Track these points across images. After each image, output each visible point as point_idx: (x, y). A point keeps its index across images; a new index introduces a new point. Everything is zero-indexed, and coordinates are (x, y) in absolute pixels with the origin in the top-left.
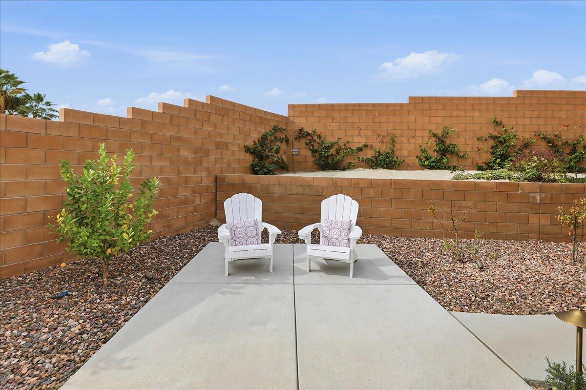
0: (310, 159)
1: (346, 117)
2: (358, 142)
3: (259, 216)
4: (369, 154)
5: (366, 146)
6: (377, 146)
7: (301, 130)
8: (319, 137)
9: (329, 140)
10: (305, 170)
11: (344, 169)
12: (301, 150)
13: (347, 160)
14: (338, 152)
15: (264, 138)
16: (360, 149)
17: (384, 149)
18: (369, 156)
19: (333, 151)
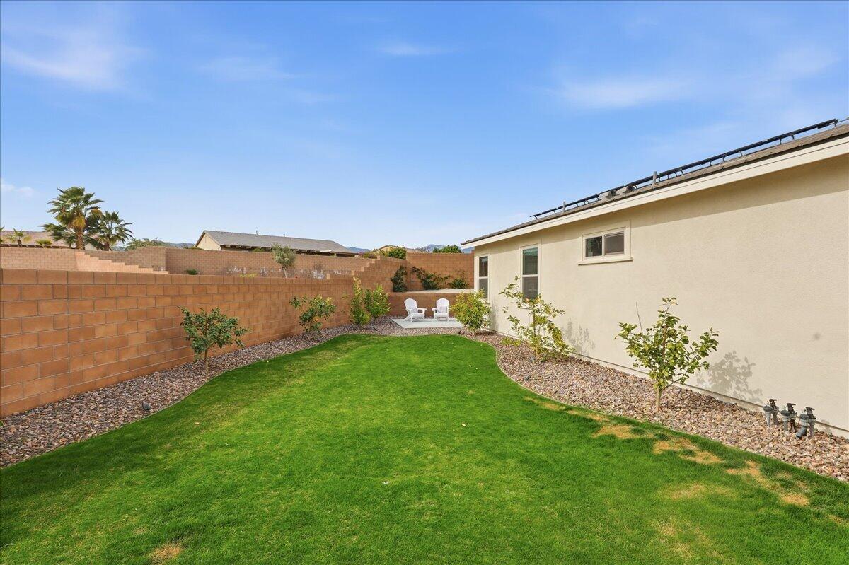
0: (420, 284)
1: (439, 261)
2: (445, 274)
3: (416, 306)
4: (451, 281)
5: (449, 276)
6: (455, 276)
7: (414, 268)
8: (424, 271)
9: (430, 273)
10: (417, 290)
11: (438, 289)
12: (414, 279)
13: (440, 284)
14: (434, 280)
15: (397, 273)
16: (446, 278)
17: (459, 278)
18: (451, 282)
19: (431, 280)
